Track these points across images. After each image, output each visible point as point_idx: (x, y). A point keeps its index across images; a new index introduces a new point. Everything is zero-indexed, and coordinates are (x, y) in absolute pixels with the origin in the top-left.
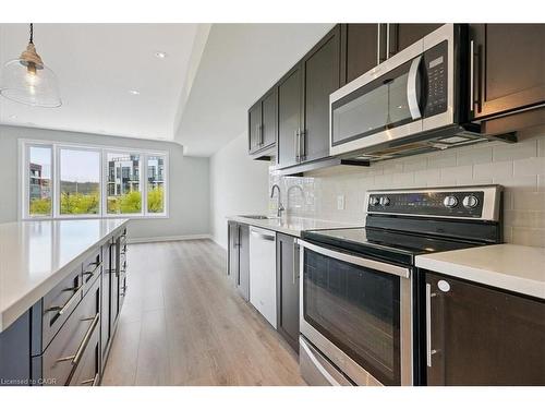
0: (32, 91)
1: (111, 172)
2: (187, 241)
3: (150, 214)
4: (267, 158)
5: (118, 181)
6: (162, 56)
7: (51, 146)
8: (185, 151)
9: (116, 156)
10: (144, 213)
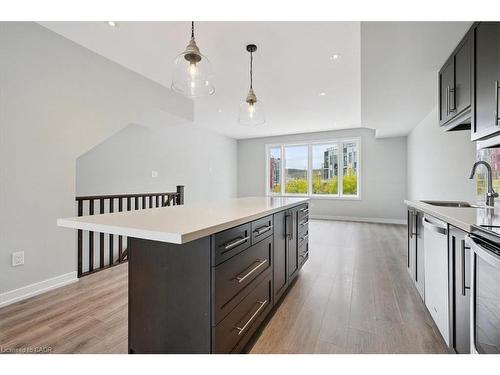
0: (251, 116)
1: (326, 160)
2: (380, 224)
3: (345, 196)
4: (465, 127)
5: (331, 168)
6: (335, 57)
7: (280, 147)
8: (377, 135)
9: (329, 147)
10: (340, 195)
